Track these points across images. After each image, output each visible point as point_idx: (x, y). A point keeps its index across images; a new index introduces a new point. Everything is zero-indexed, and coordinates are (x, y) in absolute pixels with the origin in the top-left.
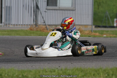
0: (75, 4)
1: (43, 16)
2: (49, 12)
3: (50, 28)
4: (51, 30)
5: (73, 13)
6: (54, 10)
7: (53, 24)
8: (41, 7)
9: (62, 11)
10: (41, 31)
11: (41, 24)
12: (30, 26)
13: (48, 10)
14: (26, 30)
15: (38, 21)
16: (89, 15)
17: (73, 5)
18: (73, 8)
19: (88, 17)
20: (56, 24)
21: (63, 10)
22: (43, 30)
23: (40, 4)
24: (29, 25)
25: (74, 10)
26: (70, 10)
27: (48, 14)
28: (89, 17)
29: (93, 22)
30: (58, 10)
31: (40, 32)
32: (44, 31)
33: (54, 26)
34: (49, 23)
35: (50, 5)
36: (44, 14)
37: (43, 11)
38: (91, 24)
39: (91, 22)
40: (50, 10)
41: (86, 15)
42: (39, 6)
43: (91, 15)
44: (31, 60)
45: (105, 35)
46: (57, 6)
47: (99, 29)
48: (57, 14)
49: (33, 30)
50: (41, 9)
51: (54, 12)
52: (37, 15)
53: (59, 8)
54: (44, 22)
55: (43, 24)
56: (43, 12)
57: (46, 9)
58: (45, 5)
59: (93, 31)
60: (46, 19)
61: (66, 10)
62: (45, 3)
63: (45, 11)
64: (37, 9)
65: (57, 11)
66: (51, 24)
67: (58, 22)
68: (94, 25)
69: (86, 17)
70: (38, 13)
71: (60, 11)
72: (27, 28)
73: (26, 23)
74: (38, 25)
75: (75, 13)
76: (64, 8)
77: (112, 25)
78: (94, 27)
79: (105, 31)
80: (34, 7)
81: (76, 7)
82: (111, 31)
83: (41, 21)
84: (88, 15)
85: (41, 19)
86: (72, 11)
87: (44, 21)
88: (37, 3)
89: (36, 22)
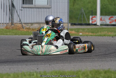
0: (51, 2)
1: (19, 14)
2: (25, 10)
3: (26, 26)
4: (27, 28)
5: (49, 11)
6: (30, 8)
7: (29, 22)
8: (17, 5)
9: (37, 9)
10: (16, 29)
11: (17, 22)
12: (6, 25)
13: (24, 8)
14: (2, 29)
15: (14, 20)
16: (65, 13)
17: (49, 3)
18: (49, 6)
19: (63, 15)
20: (32, 22)
21: (39, 8)
22: (19, 28)
23: (15, 2)
24: (5, 23)
25: (50, 8)
26: (45, 8)
27: (24, 12)
28: (65, 15)
29: (69, 19)
30: (34, 8)
31: (16, 31)
32: (20, 30)
33: (29, 25)
34: (25, 21)
35: (26, 3)
36: (20, 12)
37: (19, 9)
38: (67, 22)
39: (67, 20)
40: (25, 8)
41: (62, 13)
42: (15, 4)
43: (67, 13)
44: (8, 62)
45: (81, 33)
46: (32, 4)
47: (75, 27)
48: (33, 13)
49: (9, 29)
50: (17, 7)
51: (30, 11)
52: (12, 14)
53: (35, 6)
54: (20, 21)
55: (19, 22)
56: (19, 11)
57: (22, 7)
58: (20, 4)
59: (69, 29)
60: (22, 17)
61: (42, 8)
62: (21, 2)
63: (21, 9)
64: (12, 8)
65: (32, 9)
66: (27, 22)
67: (34, 21)
68: (69, 23)
69: (62, 15)
70: (14, 11)
71: (36, 9)
72: (3, 27)
73: (1, 21)
74: (14, 24)
75: (51, 11)
76: (40, 6)
77: (88, 23)
78: (70, 25)
79: (81, 29)
80: (9, 6)
81: (51, 5)
82: (86, 28)
83: (17, 19)
84: (63, 13)
85: (17, 17)
86: (47, 9)
87: (20, 19)
88: (13, 1)
89: (12, 20)
